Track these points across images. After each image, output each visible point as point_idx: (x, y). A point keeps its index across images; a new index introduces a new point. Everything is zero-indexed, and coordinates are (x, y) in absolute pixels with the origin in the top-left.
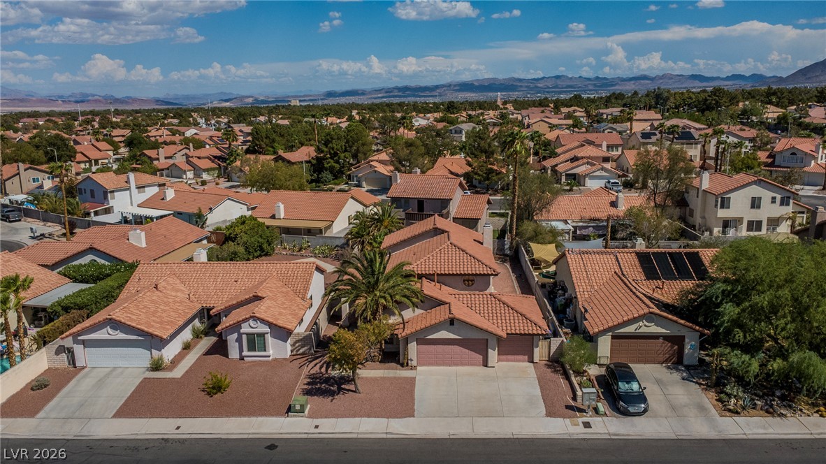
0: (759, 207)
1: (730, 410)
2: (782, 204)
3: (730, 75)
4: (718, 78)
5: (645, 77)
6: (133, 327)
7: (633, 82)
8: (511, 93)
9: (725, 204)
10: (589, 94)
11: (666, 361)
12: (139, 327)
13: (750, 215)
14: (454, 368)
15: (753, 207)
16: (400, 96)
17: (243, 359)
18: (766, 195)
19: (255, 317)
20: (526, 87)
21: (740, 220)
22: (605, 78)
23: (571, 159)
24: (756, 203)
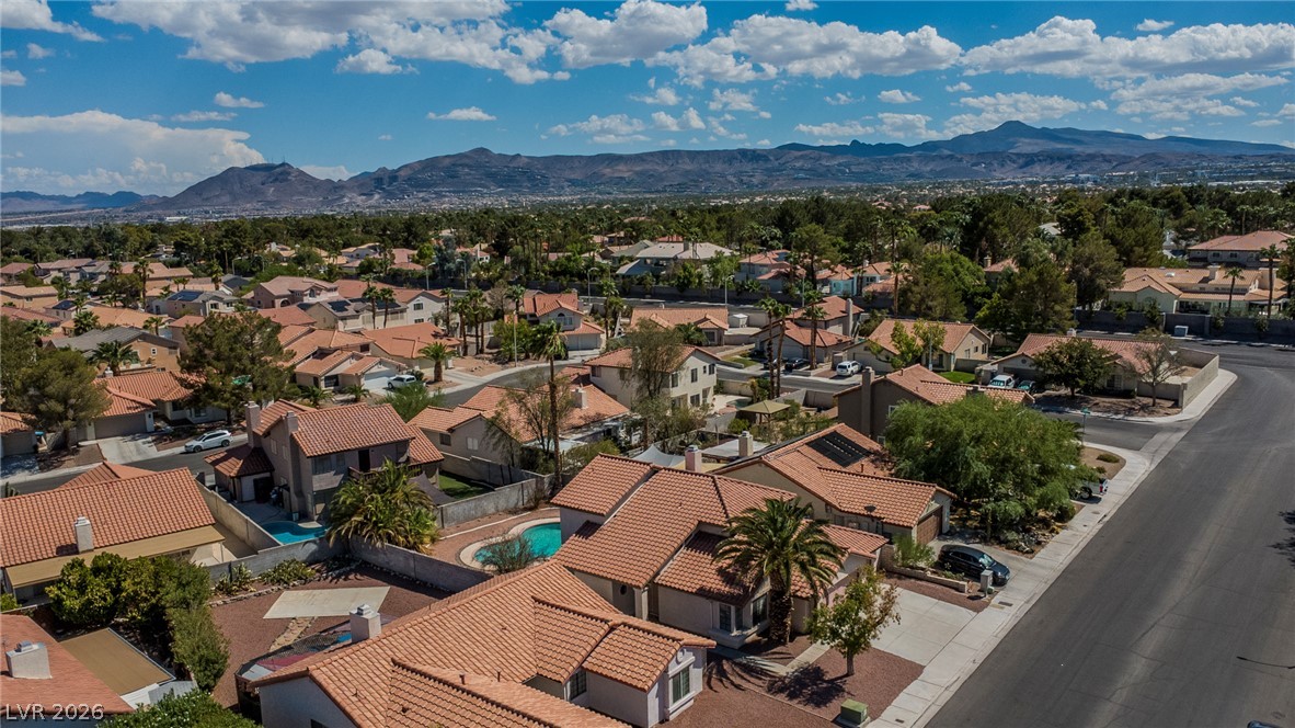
0: (696, 380)
2: (709, 373)
9: (674, 381)
13: (692, 390)
15: (692, 381)
17: (667, 720)
18: (699, 365)
21: (684, 397)
23: (313, 354)
24: (694, 376)
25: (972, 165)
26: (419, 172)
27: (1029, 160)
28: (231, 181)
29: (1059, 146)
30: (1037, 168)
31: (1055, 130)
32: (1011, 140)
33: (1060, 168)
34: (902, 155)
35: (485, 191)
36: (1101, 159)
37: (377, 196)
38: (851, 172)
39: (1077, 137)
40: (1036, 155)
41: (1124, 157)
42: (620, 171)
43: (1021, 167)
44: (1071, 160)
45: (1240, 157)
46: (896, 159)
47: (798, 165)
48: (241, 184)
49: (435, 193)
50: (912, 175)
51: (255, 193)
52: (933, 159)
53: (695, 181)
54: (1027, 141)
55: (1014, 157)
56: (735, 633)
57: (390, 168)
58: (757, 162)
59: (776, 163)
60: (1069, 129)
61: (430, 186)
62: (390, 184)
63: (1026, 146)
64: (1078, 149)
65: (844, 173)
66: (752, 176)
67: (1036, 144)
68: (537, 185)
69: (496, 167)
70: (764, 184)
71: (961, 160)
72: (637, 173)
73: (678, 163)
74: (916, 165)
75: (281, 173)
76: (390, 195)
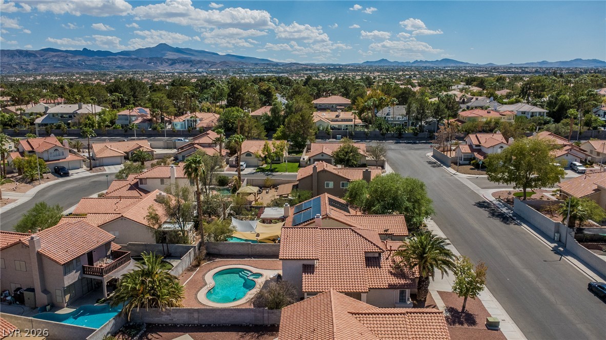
25: (148, 63)
27: (173, 62)
29: (185, 56)
30: (177, 66)
31: (182, 49)
32: (163, 52)
33: (188, 66)
34: (111, 57)
36: (204, 63)
38: (86, 64)
39: (192, 53)
40: (176, 60)
41: (214, 62)
43: (170, 65)
44: (192, 63)
45: (257, 64)
46: (109, 59)
47: (55, 60)
50: (118, 67)
52: (128, 59)
54: (170, 53)
55: (167, 60)
58: (29, 57)
59: (41, 58)
60: (188, 49)
63: (171, 55)
64: (193, 58)
65: (82, 65)
66: (28, 65)
67: (175, 55)
70: (36, 69)
71: (142, 61)
74: (119, 62)
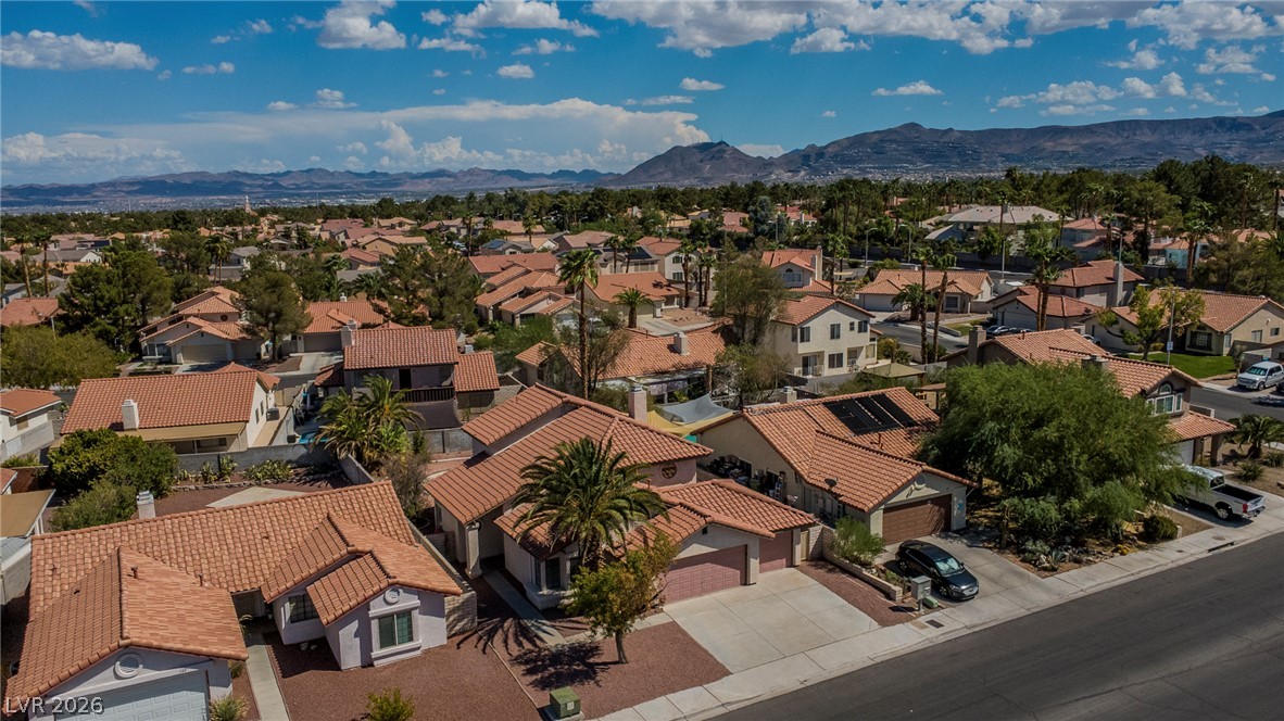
0: (838, 337)
1: (1045, 569)
2: (860, 331)
3: (556, 171)
4: (542, 175)
5: (441, 173)
6: (178, 651)
7: (427, 180)
8: (235, 197)
9: (805, 337)
10: (365, 198)
11: (934, 531)
12: (191, 647)
13: (831, 347)
14: (707, 596)
15: (832, 337)
16: (20, 204)
17: (372, 665)
18: (844, 320)
19: (397, 583)
20: (261, 186)
21: (820, 355)
22: (386, 174)
23: (520, 293)
24: (835, 332)
26: (847, 148)
28: (676, 157)
35: (911, 167)
37: (802, 173)
42: (1063, 144)
48: (682, 161)
49: (860, 169)
51: (693, 170)
53: (1152, 154)
56: (545, 591)
57: (819, 145)
58: (1237, 131)
59: (1262, 133)
61: (855, 162)
62: (817, 160)
68: (967, 161)
69: (925, 142)
72: (1085, 147)
73: (1135, 135)
75: (718, 151)
76: (816, 171)
